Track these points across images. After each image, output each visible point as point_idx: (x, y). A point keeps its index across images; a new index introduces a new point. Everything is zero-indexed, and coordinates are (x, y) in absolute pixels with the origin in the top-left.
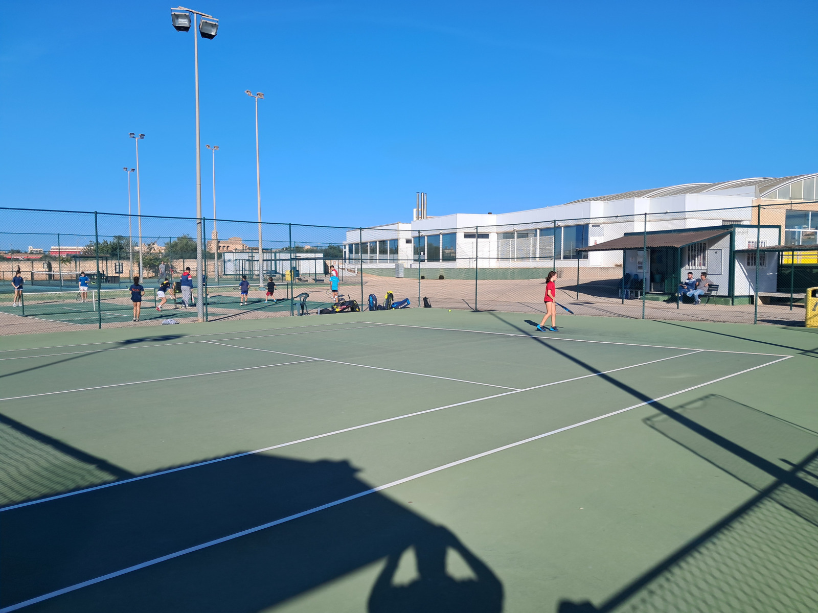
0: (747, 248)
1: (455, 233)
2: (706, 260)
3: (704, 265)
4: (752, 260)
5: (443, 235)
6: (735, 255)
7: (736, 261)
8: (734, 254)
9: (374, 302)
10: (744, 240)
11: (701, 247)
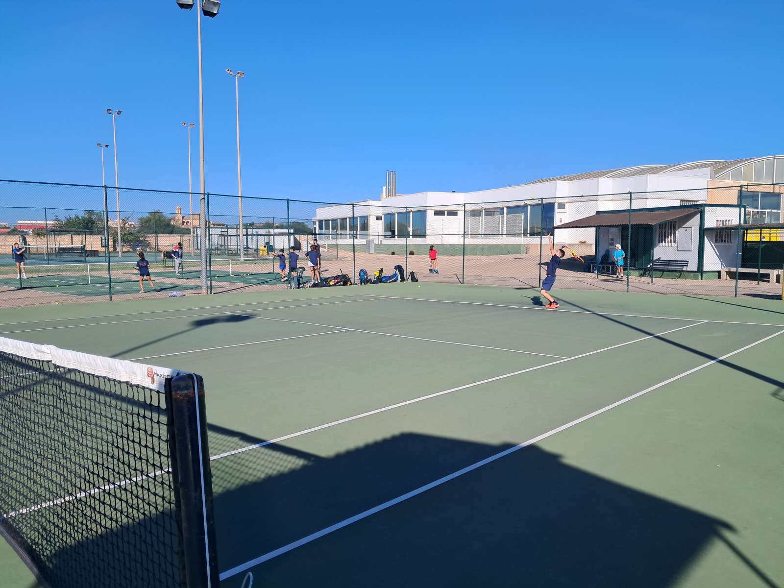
0: (715, 226)
1: (425, 211)
2: (677, 237)
3: (675, 242)
4: (720, 237)
5: (413, 212)
6: (705, 233)
7: (706, 238)
8: (703, 231)
9: (365, 277)
10: (712, 219)
11: (671, 225)
